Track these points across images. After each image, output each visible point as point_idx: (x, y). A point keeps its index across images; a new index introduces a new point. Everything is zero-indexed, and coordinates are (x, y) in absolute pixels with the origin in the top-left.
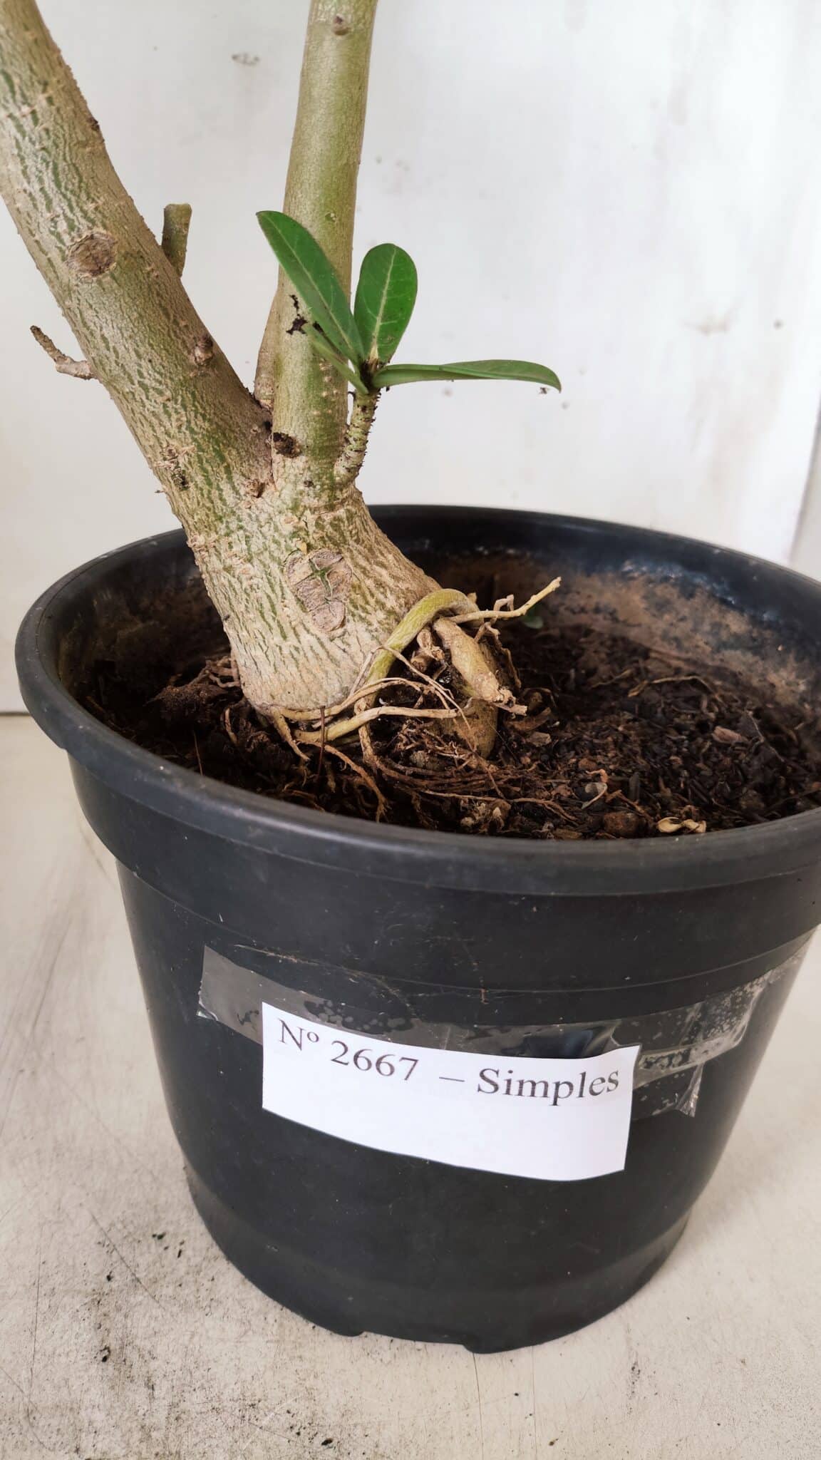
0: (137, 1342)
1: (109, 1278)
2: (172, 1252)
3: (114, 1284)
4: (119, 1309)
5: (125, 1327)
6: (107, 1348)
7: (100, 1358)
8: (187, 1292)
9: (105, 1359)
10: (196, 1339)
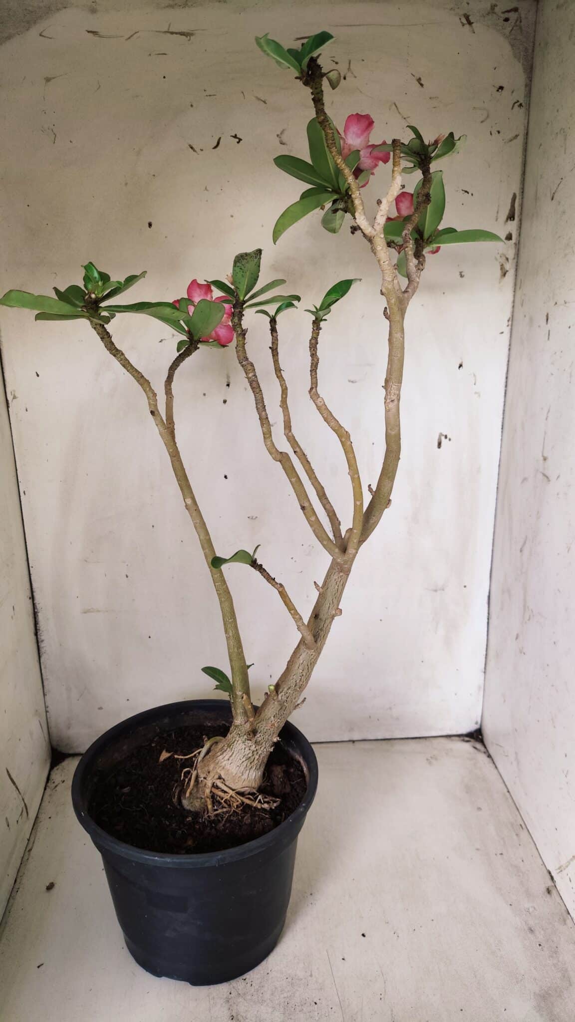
0: (241, 1014)
1: (230, 993)
2: (249, 985)
3: (232, 995)
4: (234, 1003)
5: (237, 1009)
6: (232, 1016)
7: (231, 1018)
8: (255, 997)
9: (232, 1019)
10: (259, 1013)
